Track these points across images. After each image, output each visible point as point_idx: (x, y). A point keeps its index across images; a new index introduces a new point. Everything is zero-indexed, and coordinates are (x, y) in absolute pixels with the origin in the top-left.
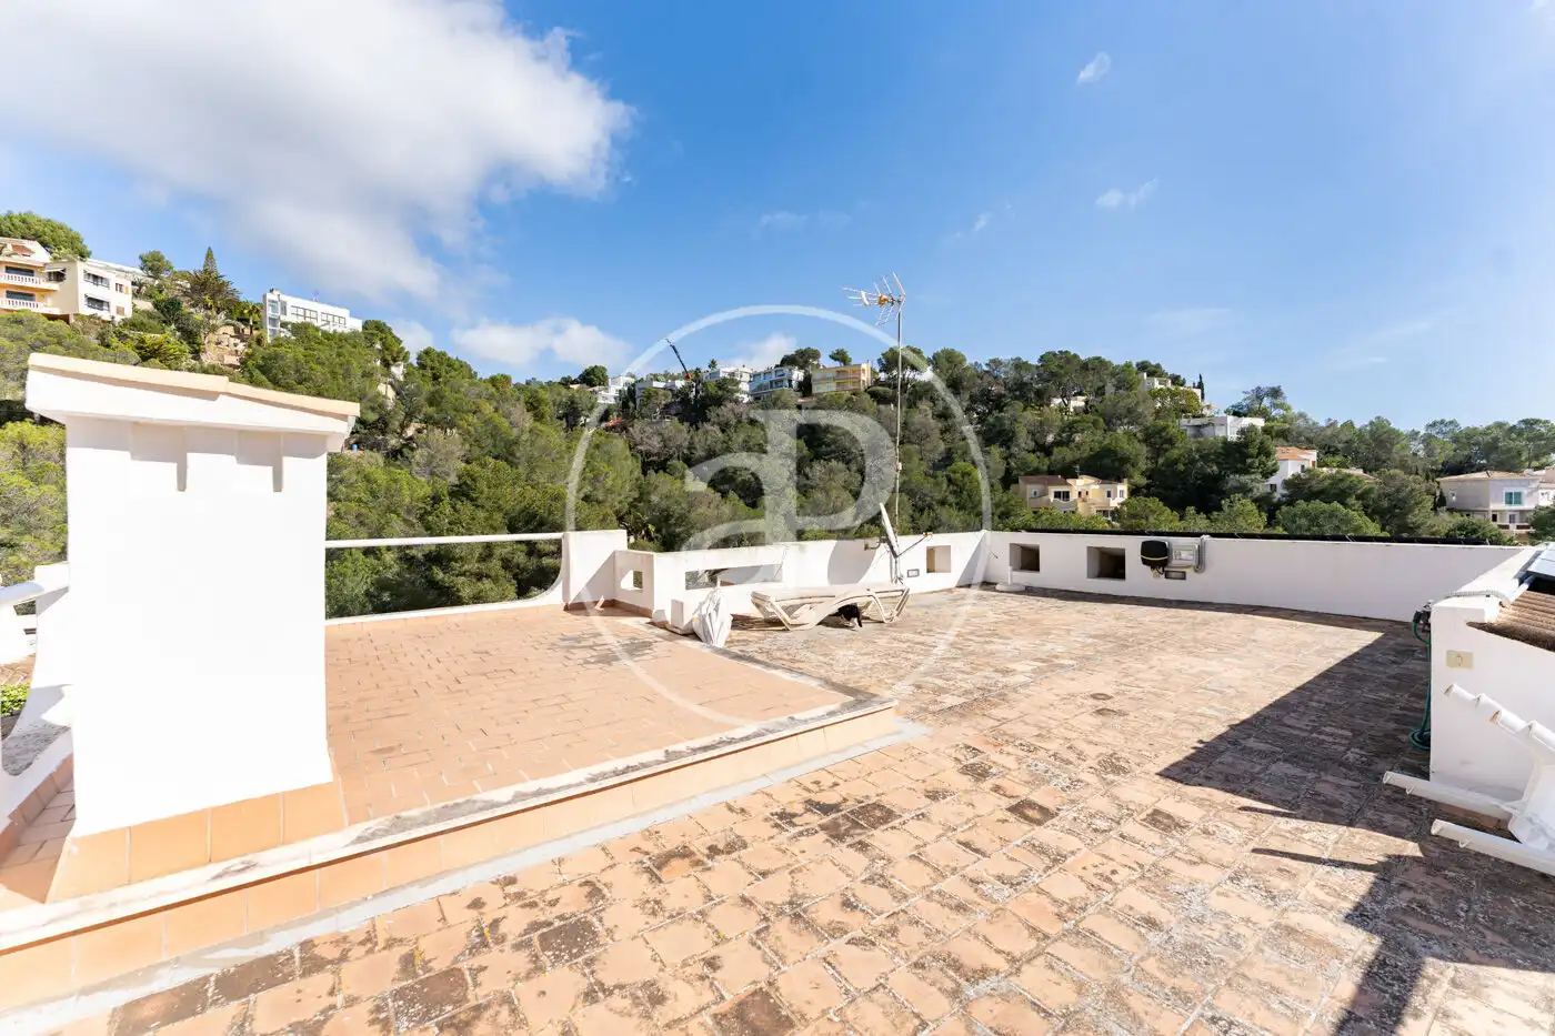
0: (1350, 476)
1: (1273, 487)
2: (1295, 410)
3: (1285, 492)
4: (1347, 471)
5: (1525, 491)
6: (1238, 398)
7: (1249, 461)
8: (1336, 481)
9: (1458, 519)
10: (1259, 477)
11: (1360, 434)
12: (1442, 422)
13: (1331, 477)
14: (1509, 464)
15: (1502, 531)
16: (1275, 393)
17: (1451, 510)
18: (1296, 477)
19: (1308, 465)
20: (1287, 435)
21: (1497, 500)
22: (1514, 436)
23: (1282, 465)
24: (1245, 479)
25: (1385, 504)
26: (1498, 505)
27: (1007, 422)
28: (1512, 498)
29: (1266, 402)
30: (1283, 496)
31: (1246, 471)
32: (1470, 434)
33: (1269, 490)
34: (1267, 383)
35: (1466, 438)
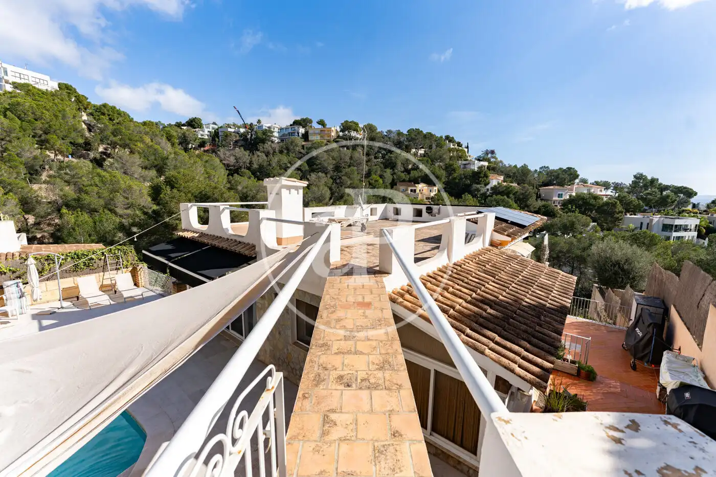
0: (511, 186)
1: (488, 190)
2: (499, 159)
3: (491, 192)
4: (511, 184)
5: (564, 193)
6: (480, 154)
7: (480, 179)
8: (507, 188)
9: (543, 203)
10: (483, 185)
11: (518, 170)
12: (545, 167)
13: (506, 186)
14: (561, 184)
15: (555, 207)
16: (493, 152)
17: (542, 200)
18: (495, 186)
19: (500, 182)
20: (495, 168)
21: (555, 196)
22: (564, 173)
23: (491, 181)
24: (478, 186)
25: (521, 197)
26: (556, 198)
27: (393, 159)
28: (560, 196)
29: (489, 156)
30: (490, 193)
31: (479, 184)
32: (553, 171)
33: (486, 191)
34: (490, 149)
35: (551, 173)
